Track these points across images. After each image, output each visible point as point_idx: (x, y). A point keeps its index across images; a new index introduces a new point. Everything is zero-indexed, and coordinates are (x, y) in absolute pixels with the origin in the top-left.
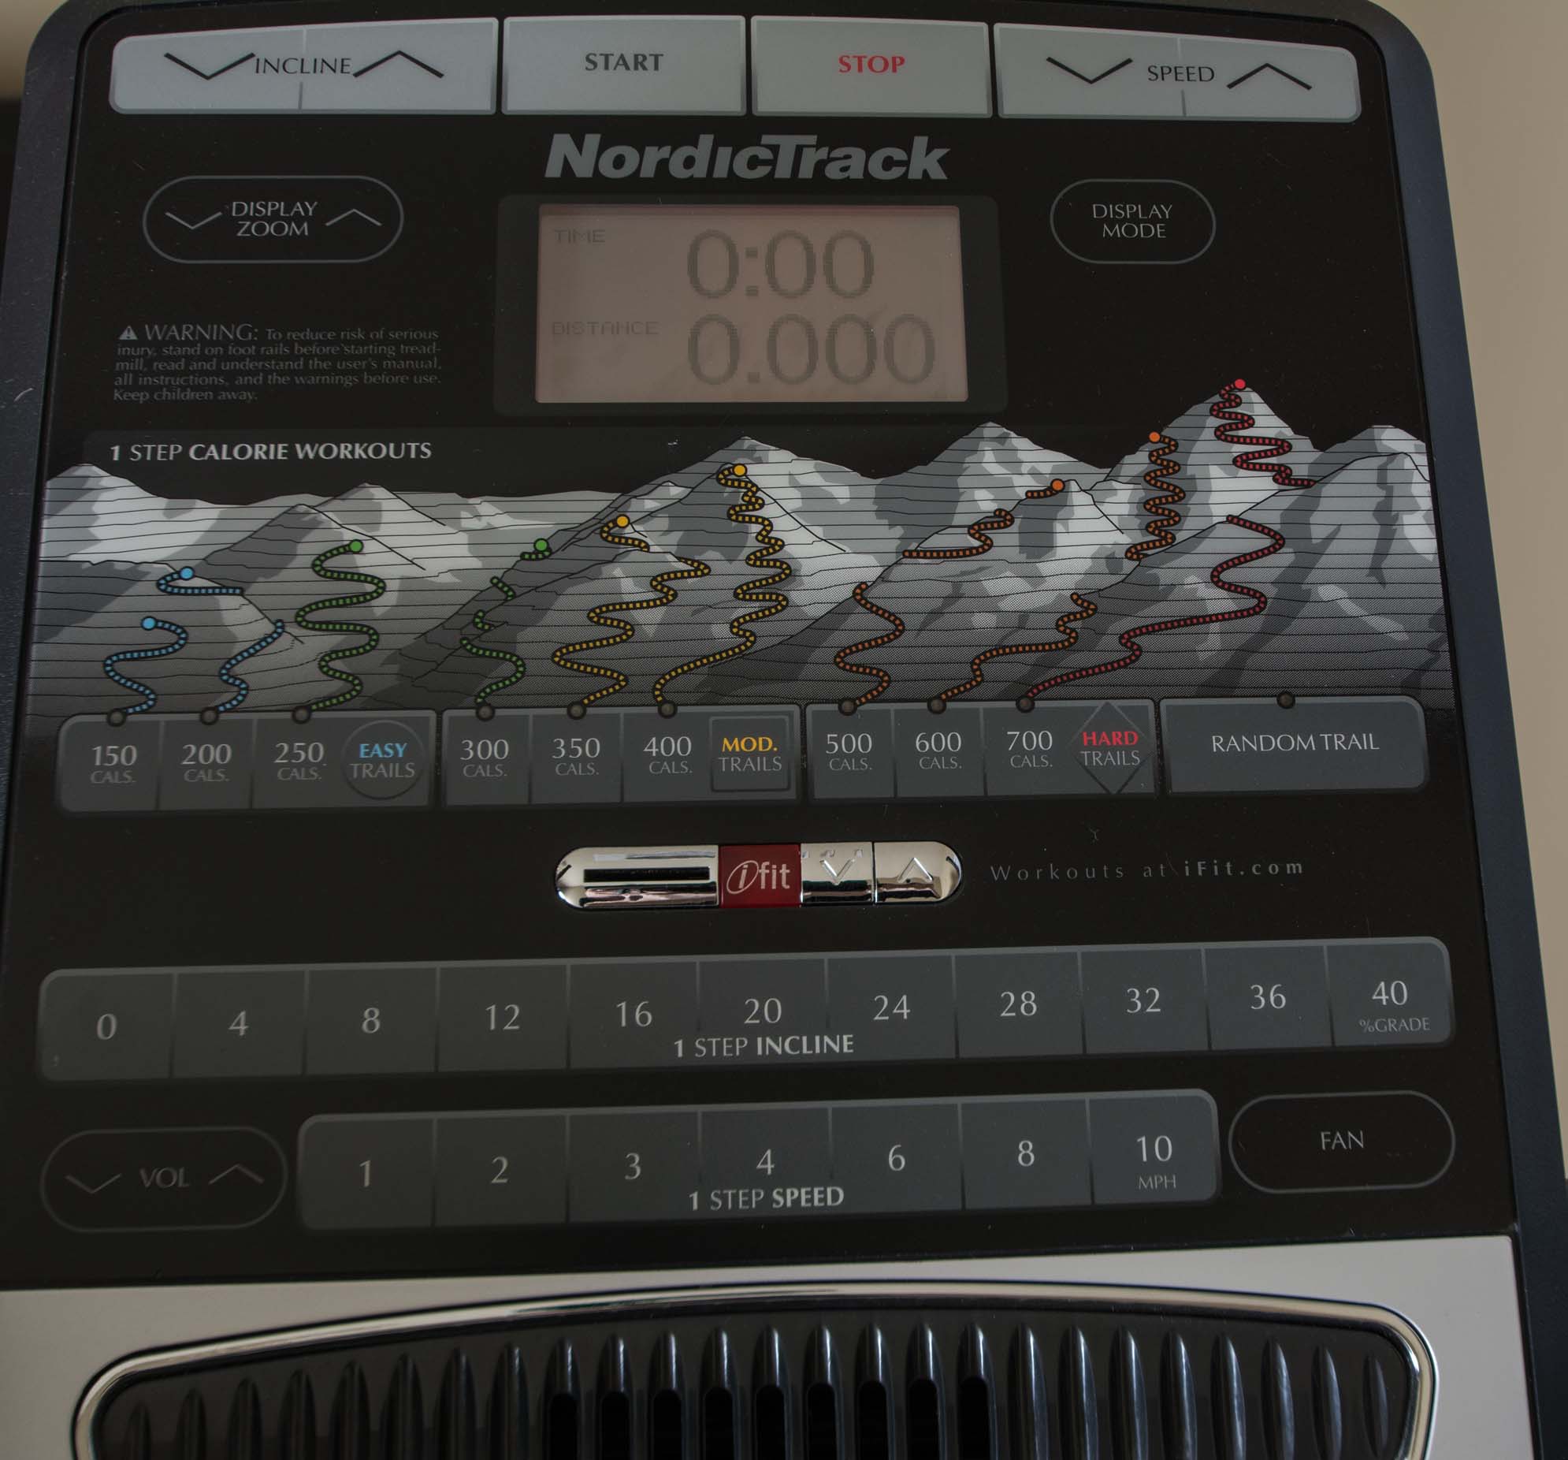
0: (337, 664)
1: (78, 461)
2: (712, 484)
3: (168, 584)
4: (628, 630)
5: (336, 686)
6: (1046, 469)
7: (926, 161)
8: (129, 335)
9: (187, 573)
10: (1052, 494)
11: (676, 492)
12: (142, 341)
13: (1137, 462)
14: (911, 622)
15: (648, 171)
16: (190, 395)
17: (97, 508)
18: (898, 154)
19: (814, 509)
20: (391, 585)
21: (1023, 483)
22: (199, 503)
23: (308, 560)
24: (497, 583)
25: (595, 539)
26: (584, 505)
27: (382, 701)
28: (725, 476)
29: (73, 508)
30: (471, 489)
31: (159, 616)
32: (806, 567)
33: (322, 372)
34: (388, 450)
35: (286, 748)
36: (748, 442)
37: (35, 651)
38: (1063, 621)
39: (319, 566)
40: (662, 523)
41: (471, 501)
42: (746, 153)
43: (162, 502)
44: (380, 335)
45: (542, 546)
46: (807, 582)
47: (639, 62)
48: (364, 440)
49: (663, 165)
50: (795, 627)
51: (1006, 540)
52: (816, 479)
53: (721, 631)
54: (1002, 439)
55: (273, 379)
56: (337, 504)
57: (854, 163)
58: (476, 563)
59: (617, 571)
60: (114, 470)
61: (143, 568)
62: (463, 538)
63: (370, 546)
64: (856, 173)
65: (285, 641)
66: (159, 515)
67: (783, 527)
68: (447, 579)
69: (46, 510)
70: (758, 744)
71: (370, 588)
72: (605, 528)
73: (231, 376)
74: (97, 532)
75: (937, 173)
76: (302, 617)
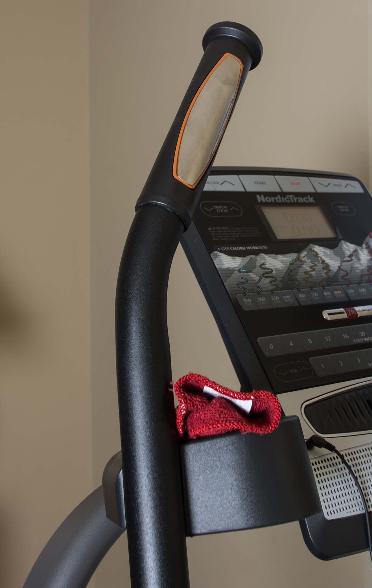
0: (273, 283)
1: (214, 251)
2: (309, 251)
3: (239, 271)
4: (311, 275)
5: (274, 287)
6: (353, 247)
7: (311, 200)
8: (210, 229)
9: (241, 269)
10: (355, 251)
11: (306, 253)
12: (212, 230)
13: (364, 246)
14: (349, 272)
15: (273, 201)
16: (225, 239)
17: (221, 259)
18: (307, 198)
19: (326, 255)
20: (274, 270)
21: (352, 250)
22: (237, 257)
23: (259, 266)
24: (289, 269)
25: (298, 261)
26: (294, 256)
27: (282, 289)
28: (310, 250)
29: (217, 259)
30: (277, 254)
31: (242, 277)
32: (330, 264)
33: (243, 235)
34: (261, 247)
35: (273, 298)
36: (311, 245)
37: (225, 283)
38: (368, 270)
39: (261, 266)
40: (306, 258)
41: (278, 255)
42: (286, 198)
43: (231, 257)
44: (249, 228)
45: (291, 262)
46: (332, 266)
47: (262, 183)
48: (257, 246)
49: (275, 200)
50: (334, 274)
51: (354, 258)
52: (323, 250)
53: (324, 275)
54: (345, 243)
55: (236, 236)
56: (257, 257)
57: (301, 200)
58: (283, 266)
59: (304, 266)
60: (221, 252)
61: (234, 269)
62: (279, 262)
63: (266, 263)
64: (302, 201)
65: (262, 280)
66: (232, 260)
67: (323, 258)
68: (281, 268)
69: (213, 259)
70: (339, 292)
71: (271, 270)
72: (298, 258)
73: (230, 235)
74: (224, 263)
75: (314, 201)
76: (263, 275)
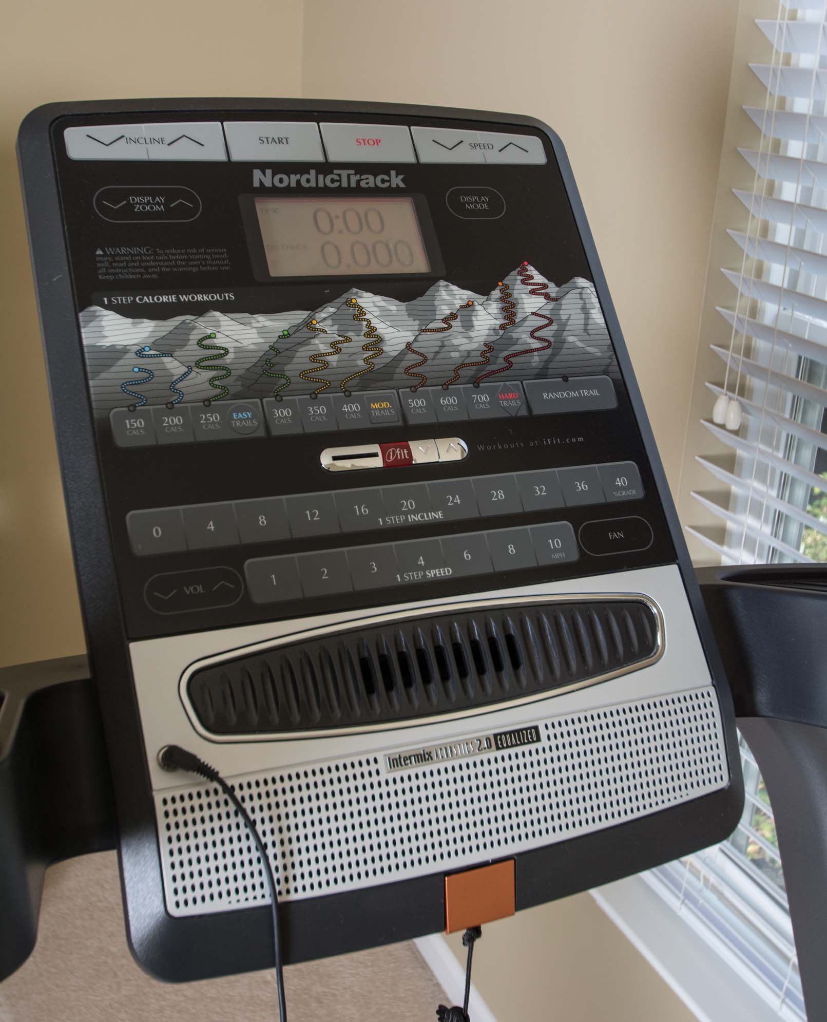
0: (216, 382)
1: (91, 305)
2: (344, 307)
3: (140, 353)
4: (326, 365)
5: (218, 391)
6: (465, 297)
7: (397, 181)
8: (99, 252)
9: (147, 349)
10: (468, 306)
11: (332, 310)
12: (105, 255)
13: (496, 294)
14: (430, 356)
15: (293, 184)
16: (131, 276)
17: (103, 323)
18: (386, 178)
19: (384, 314)
20: (231, 350)
21: (458, 303)
22: (145, 320)
23: (195, 342)
24: (271, 348)
25: (305, 329)
26: (298, 316)
27: (237, 396)
28: (349, 303)
29: (92, 324)
30: (253, 311)
31: (141, 367)
32: (387, 337)
33: (183, 266)
34: (217, 297)
35: (204, 417)
36: (355, 290)
37: (91, 383)
38: (483, 354)
39: (200, 343)
40: (329, 322)
41: (255, 316)
42: (329, 177)
43: (130, 320)
44: (203, 251)
45: (286, 333)
46: (388, 343)
47: (280, 141)
48: (207, 293)
49: (298, 182)
50: (388, 360)
51: (456, 324)
52: (383, 304)
53: (361, 363)
54: (447, 286)
55: (164, 269)
56: (201, 319)
57: (369, 181)
58: (262, 340)
59: (316, 341)
60: (107, 308)
61: (128, 347)
62: (255, 331)
63: (218, 335)
64: (372, 185)
65: (193, 374)
66: (130, 326)
67: (375, 322)
68: (252, 347)
69: (82, 324)
70: (384, 405)
71: (222, 352)
72: (308, 324)
73: (146, 268)
74: (106, 333)
75: (402, 185)
76: (198, 364)
